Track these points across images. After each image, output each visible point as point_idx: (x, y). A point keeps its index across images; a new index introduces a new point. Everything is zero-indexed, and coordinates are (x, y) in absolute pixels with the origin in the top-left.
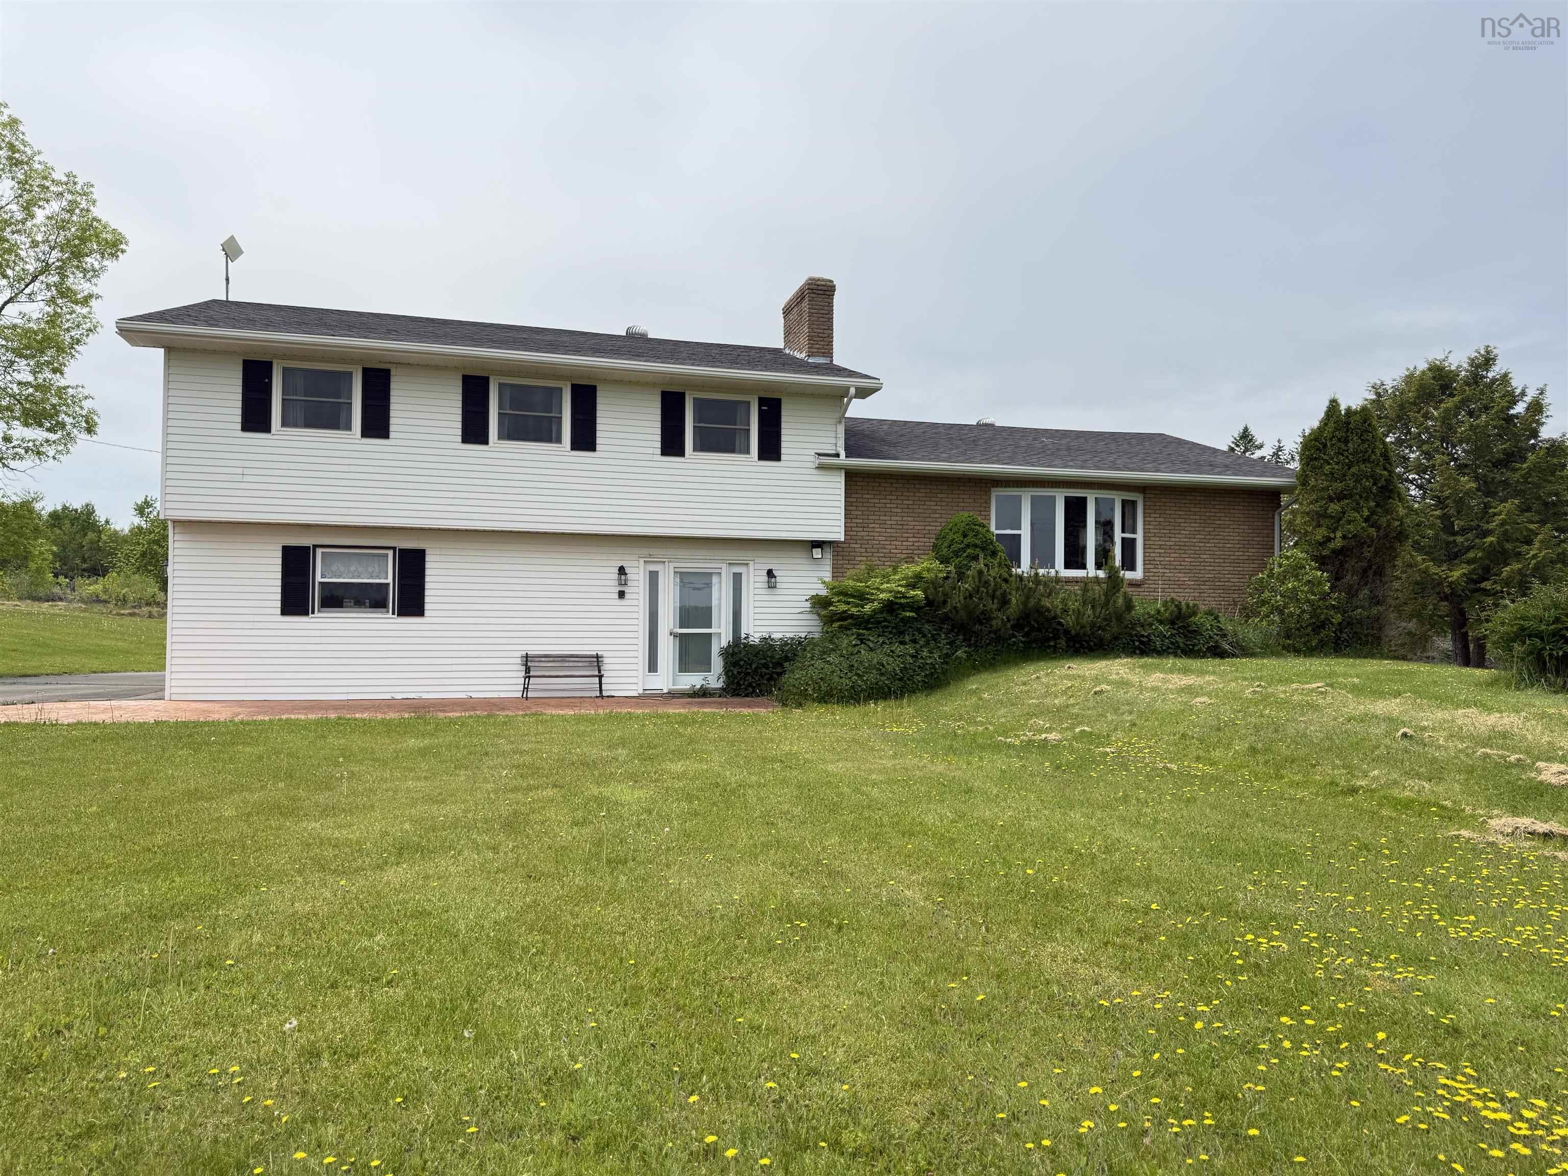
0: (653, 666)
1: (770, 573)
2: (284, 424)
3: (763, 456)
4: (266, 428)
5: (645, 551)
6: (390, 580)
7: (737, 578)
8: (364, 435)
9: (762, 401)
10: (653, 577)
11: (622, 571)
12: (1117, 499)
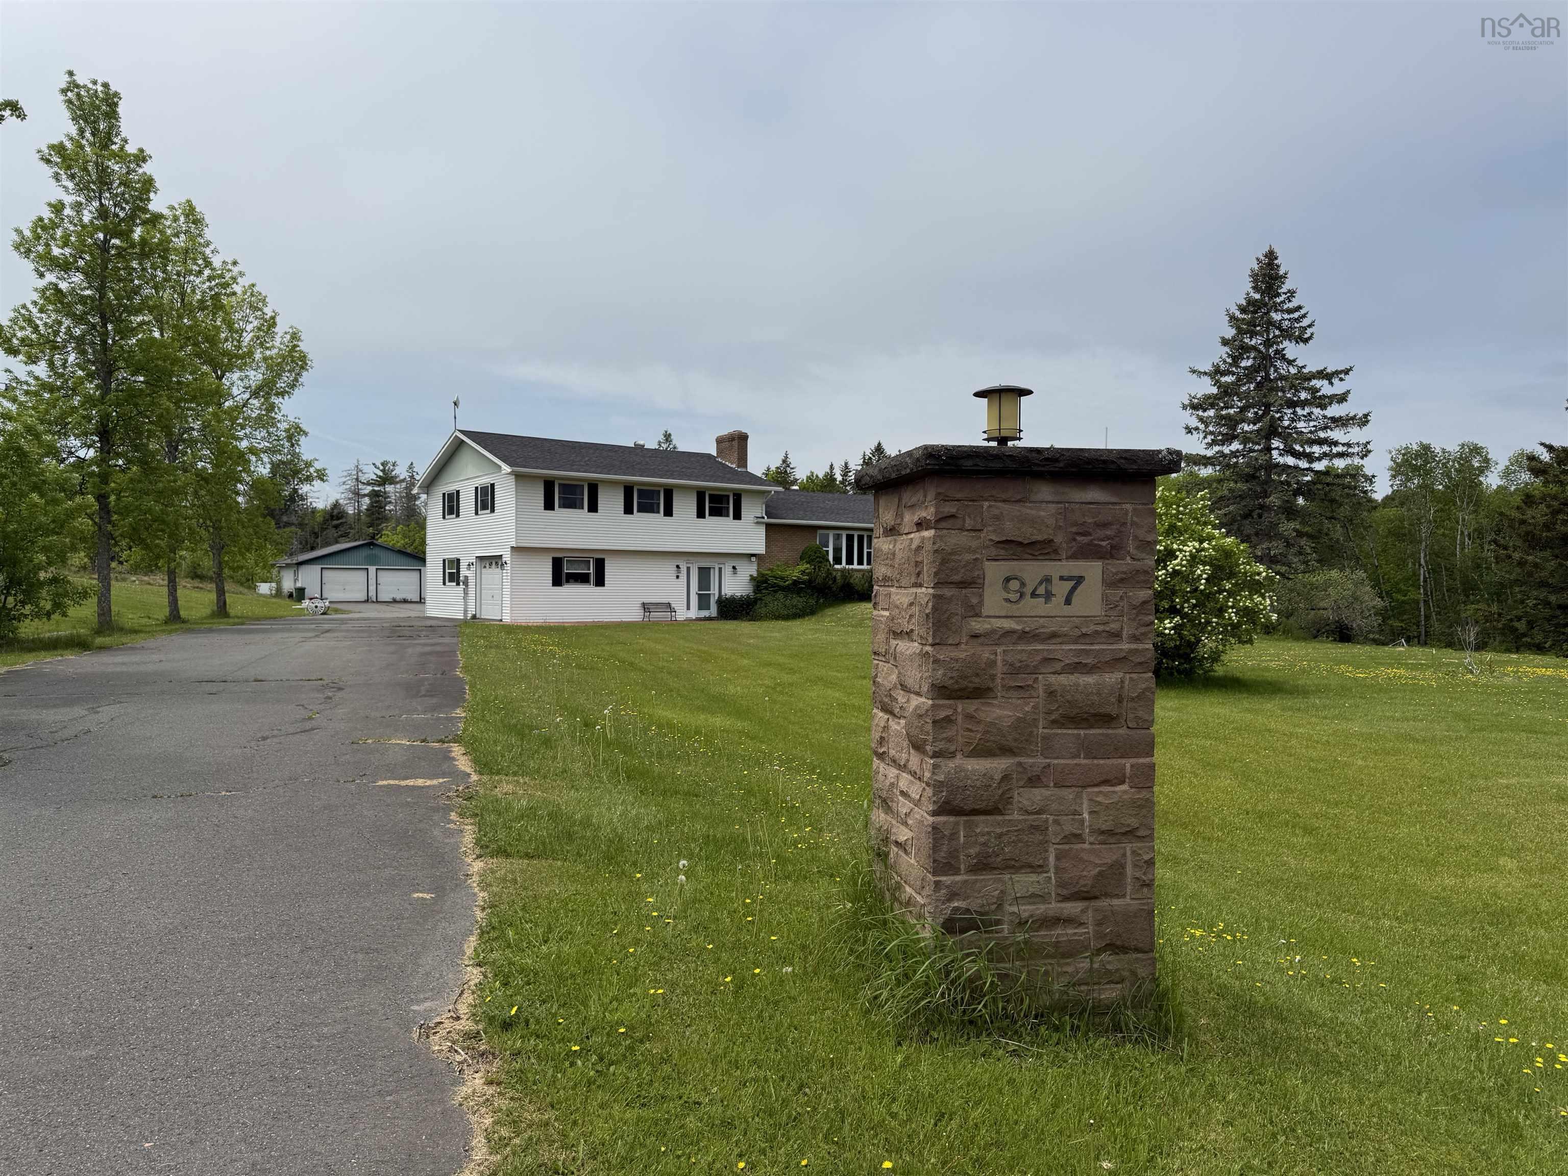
0: (688, 608)
1: (734, 568)
2: (560, 507)
3: (734, 518)
4: (553, 509)
5: (686, 558)
6: (591, 571)
7: (720, 569)
8: (589, 511)
9: (734, 495)
10: (688, 569)
11: (678, 567)
12: (865, 534)
